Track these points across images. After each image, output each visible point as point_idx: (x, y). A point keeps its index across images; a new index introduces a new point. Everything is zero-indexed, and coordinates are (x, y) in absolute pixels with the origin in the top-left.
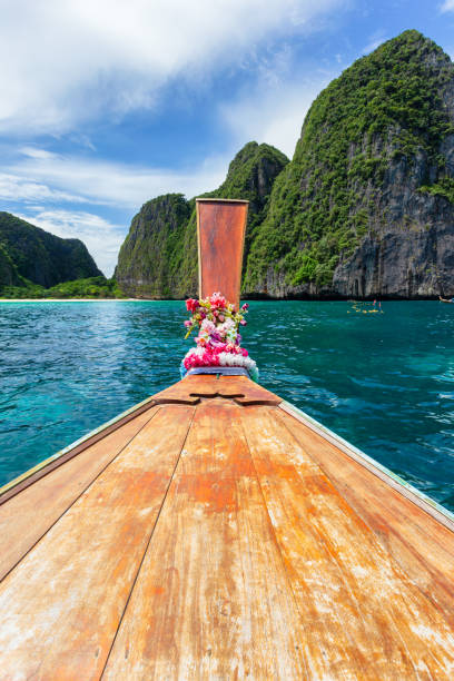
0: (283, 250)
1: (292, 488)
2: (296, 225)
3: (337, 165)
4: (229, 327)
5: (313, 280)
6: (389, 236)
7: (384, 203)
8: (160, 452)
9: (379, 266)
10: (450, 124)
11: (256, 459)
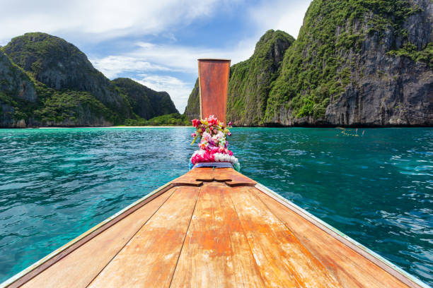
0: (291, 95)
1: (269, 239)
2: (300, 79)
3: (328, 40)
4: (220, 136)
5: (312, 114)
6: (366, 85)
7: (362, 63)
8: (178, 217)
9: (359, 105)
10: (411, 9)
11: (243, 220)
